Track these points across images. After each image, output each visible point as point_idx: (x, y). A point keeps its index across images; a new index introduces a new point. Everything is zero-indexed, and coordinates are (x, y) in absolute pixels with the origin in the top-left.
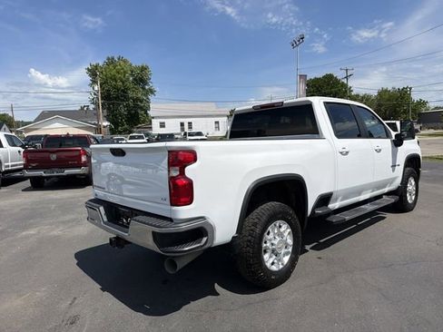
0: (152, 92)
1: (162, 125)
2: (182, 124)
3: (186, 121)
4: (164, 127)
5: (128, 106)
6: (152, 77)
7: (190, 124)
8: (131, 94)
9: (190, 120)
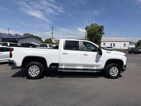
0: (103, 33)
1: (104, 44)
2: (111, 44)
3: (113, 43)
4: (105, 45)
5: (95, 38)
6: (104, 29)
7: (114, 44)
8: (96, 34)
9: (114, 43)
